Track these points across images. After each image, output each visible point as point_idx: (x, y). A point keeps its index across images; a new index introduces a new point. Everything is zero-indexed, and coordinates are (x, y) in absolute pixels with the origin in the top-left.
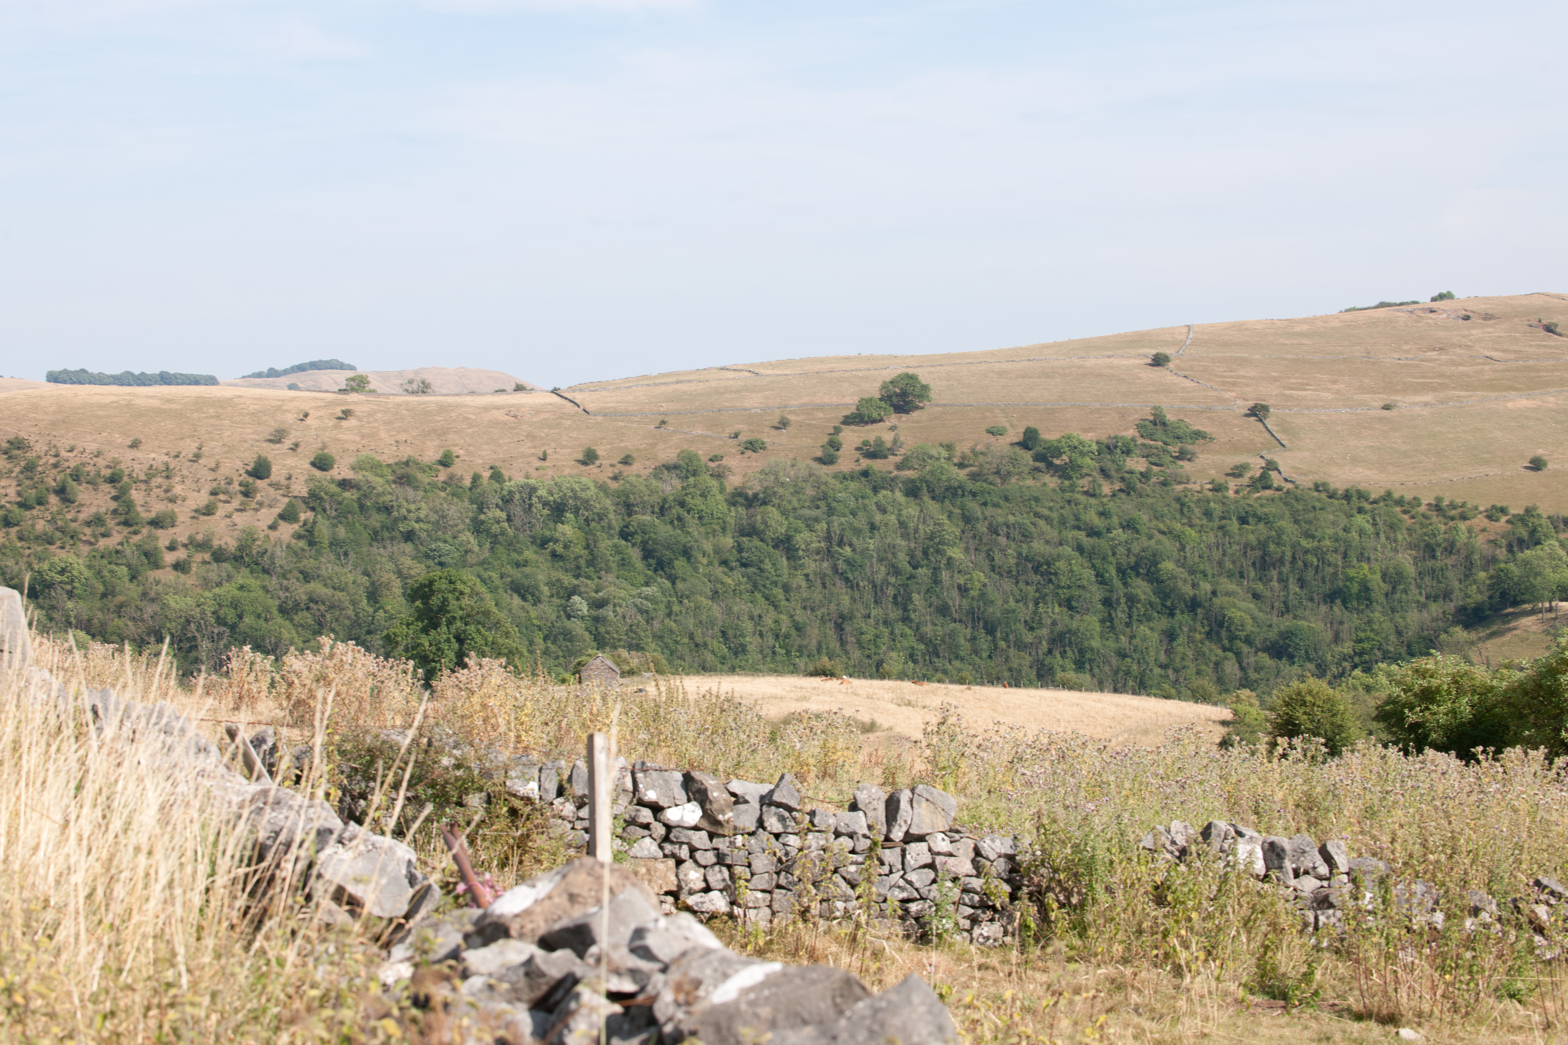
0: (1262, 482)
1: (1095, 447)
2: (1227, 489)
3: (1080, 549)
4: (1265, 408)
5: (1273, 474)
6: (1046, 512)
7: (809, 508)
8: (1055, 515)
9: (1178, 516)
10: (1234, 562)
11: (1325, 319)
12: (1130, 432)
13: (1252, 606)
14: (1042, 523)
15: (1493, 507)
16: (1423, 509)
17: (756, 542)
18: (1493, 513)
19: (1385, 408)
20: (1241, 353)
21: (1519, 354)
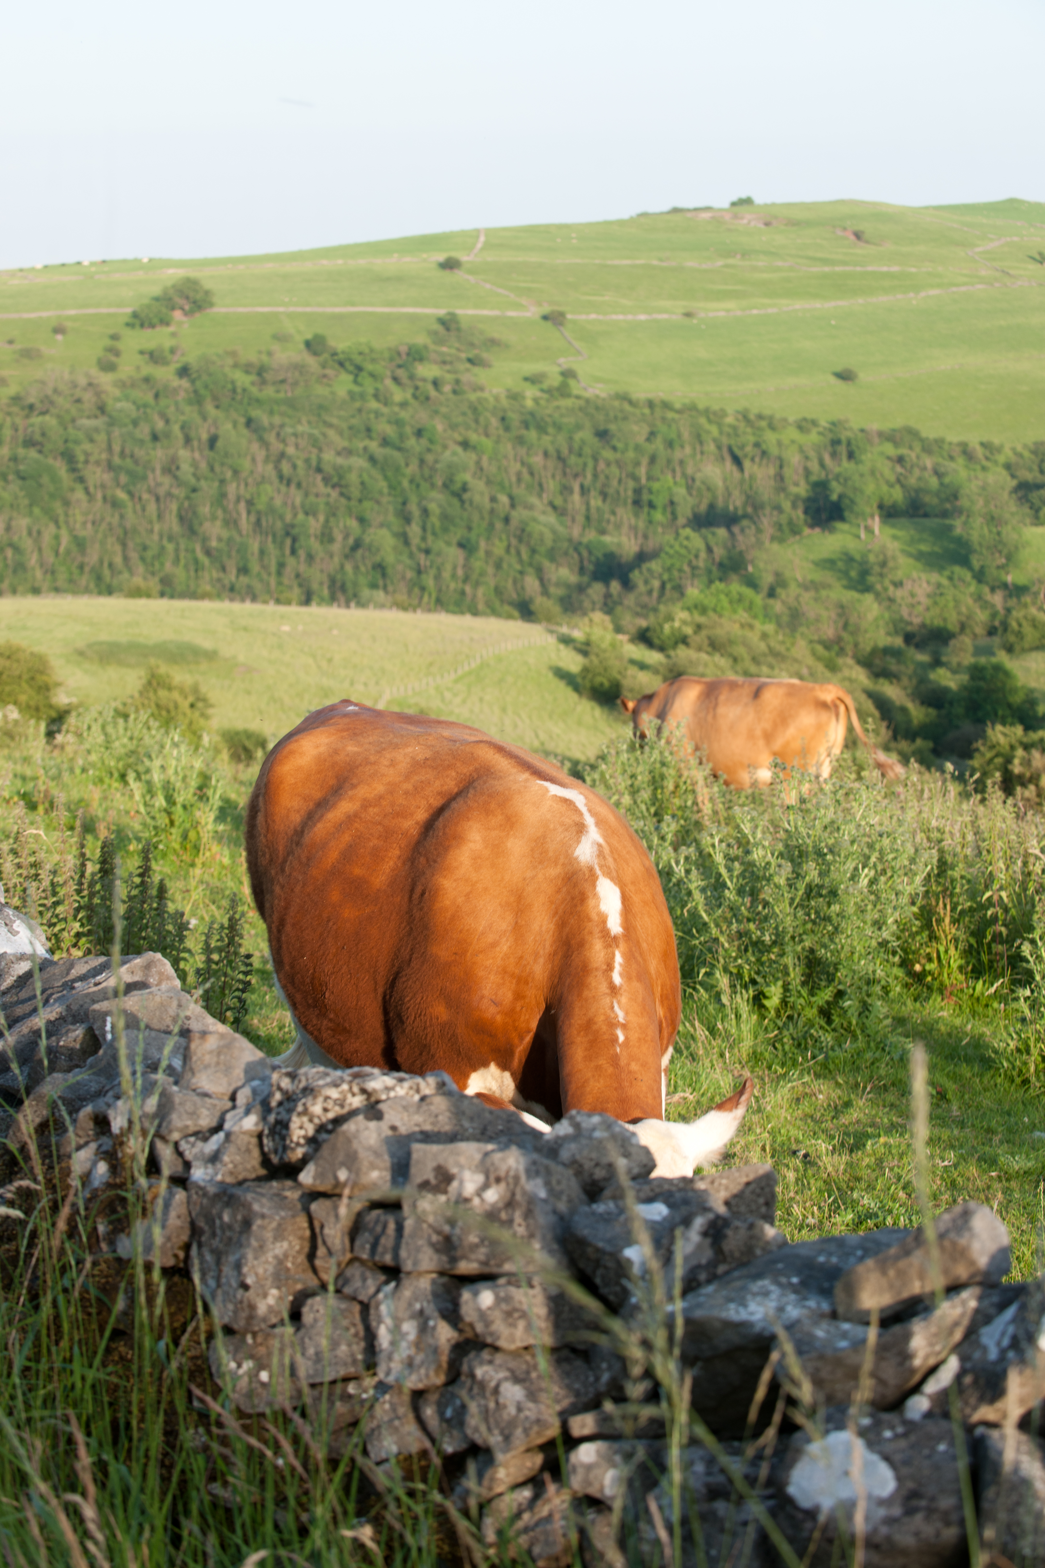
0: (563, 391)
1: (386, 355)
2: (524, 398)
3: (372, 459)
4: (562, 315)
5: (572, 382)
6: (335, 421)
7: (89, 417)
8: (344, 425)
9: (473, 425)
10: (532, 474)
11: (621, 223)
12: (421, 339)
13: (551, 519)
14: (331, 433)
15: (805, 419)
16: (729, 420)
17: (33, 453)
18: (803, 426)
19: (688, 315)
20: (534, 258)
21: (825, 261)
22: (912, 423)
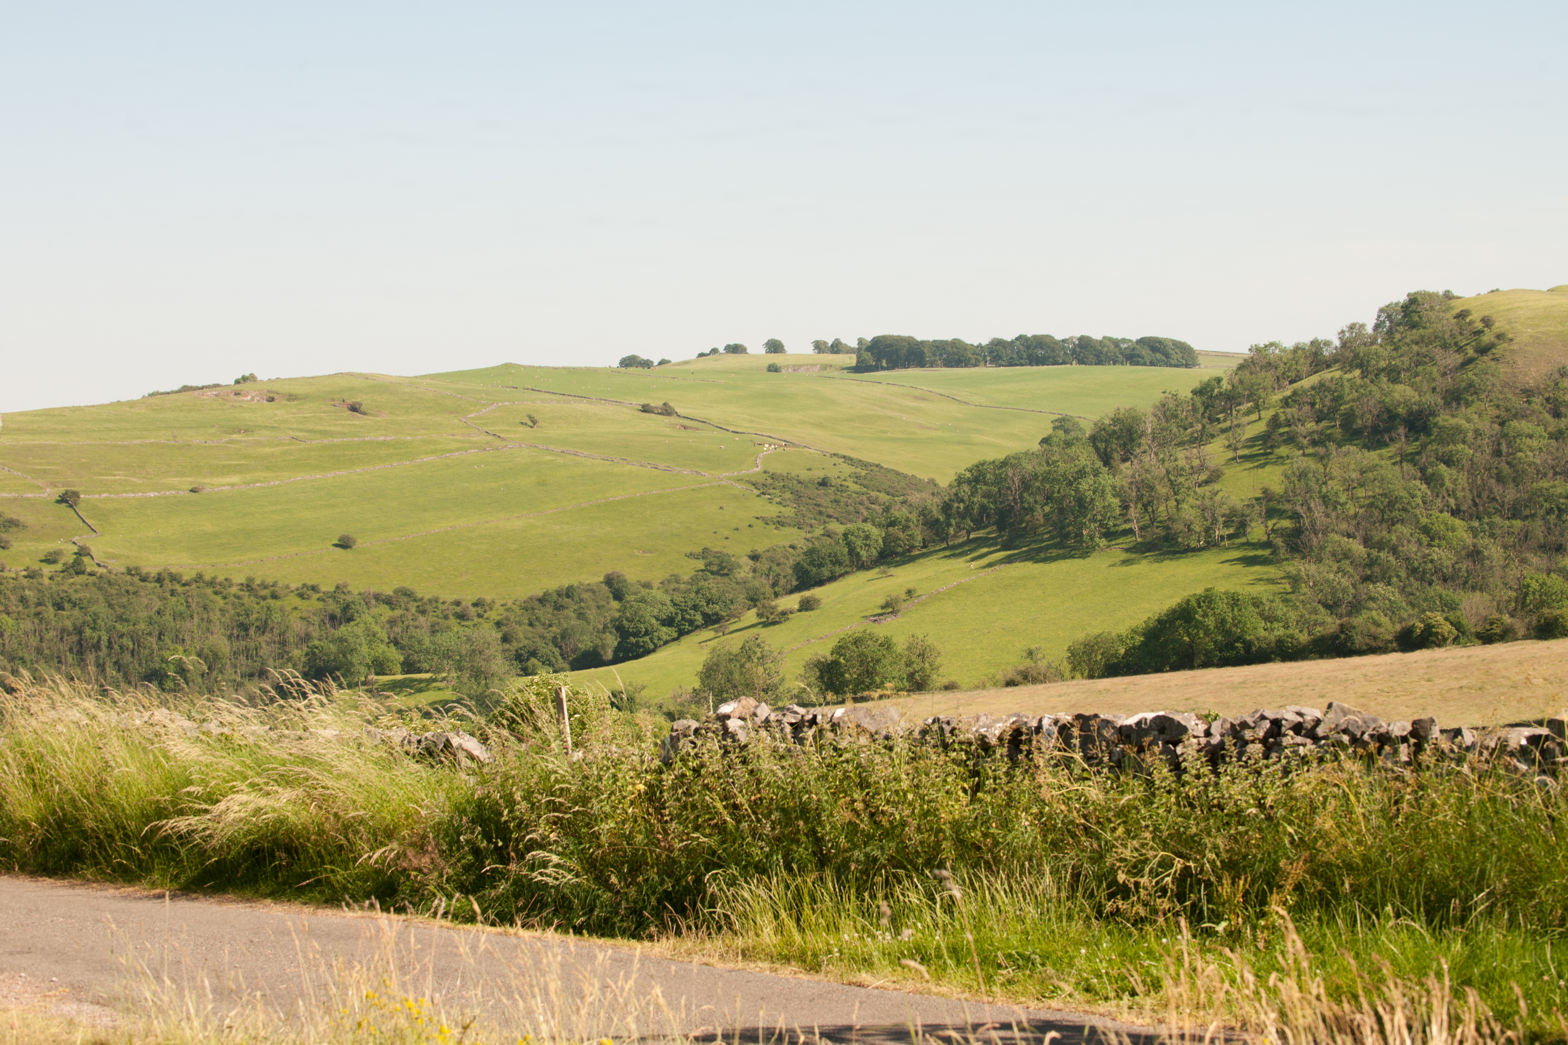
0: (76, 568)
2: (41, 575)
4: (76, 495)
5: (86, 560)
10: (51, 648)
11: (131, 404)
15: (304, 585)
16: (234, 590)
18: (305, 592)
19: (193, 491)
20: (49, 440)
21: (324, 433)
22: (407, 585)
